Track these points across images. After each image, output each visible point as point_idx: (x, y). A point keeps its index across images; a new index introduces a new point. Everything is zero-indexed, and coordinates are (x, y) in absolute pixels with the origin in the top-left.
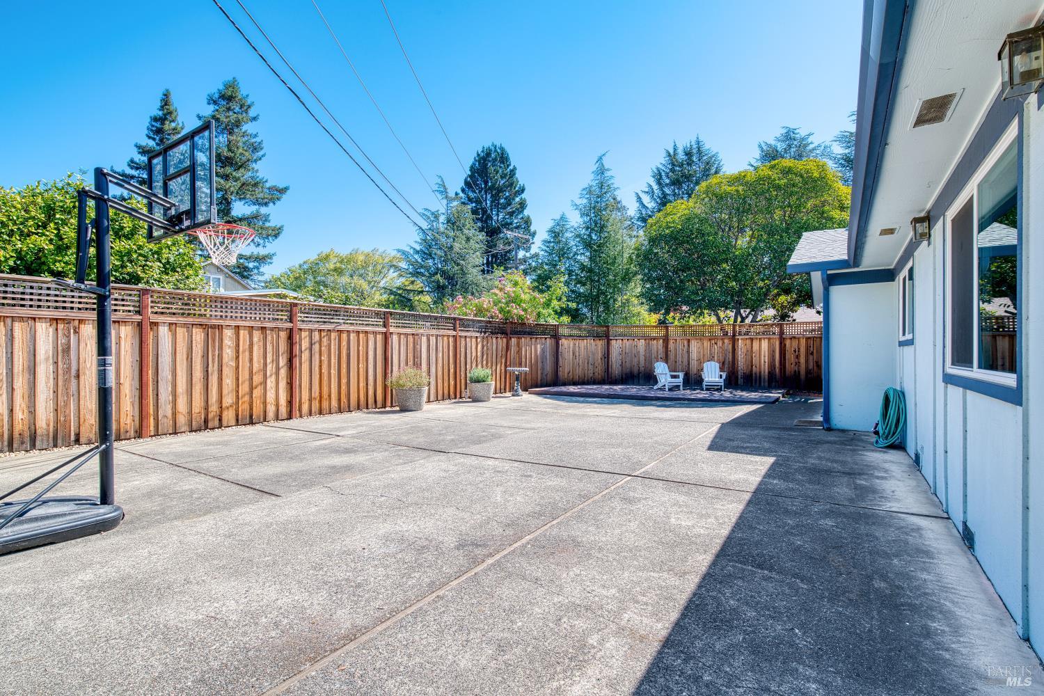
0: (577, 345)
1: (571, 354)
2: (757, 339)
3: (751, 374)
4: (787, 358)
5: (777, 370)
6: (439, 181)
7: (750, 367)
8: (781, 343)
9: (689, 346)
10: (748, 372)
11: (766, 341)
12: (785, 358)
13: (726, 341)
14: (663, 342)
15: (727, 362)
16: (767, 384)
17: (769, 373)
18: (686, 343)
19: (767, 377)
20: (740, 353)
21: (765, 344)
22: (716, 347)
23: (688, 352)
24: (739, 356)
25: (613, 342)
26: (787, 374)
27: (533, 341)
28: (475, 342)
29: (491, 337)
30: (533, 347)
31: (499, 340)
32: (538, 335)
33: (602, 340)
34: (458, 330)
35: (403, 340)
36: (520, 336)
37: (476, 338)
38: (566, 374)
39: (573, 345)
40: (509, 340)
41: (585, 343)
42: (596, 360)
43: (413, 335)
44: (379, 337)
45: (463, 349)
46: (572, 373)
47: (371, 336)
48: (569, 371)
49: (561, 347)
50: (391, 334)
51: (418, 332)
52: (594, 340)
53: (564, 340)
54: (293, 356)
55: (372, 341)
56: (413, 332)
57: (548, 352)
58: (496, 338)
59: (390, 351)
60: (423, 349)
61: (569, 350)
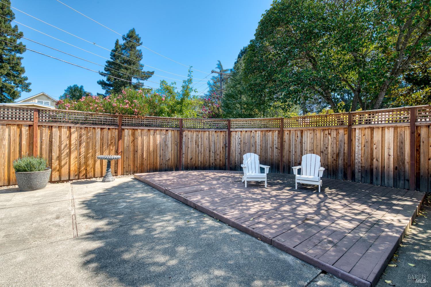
0: (200, 136)
1: (194, 143)
2: (378, 128)
3: (372, 170)
4: (422, 151)
5: (407, 166)
6: (218, 63)
7: (370, 160)
8: (412, 133)
9: (302, 136)
10: (367, 165)
11: (392, 130)
12: (418, 151)
13: (341, 131)
14: (279, 133)
15: (342, 154)
16: (391, 182)
17: (396, 168)
18: (299, 133)
19: (392, 173)
20: (357, 144)
21: (389, 135)
22: (330, 137)
23: (301, 142)
24: (357, 147)
25: (233, 134)
26: (422, 171)
27: (152, 132)
28: (68, 132)
29: (94, 128)
30: (151, 137)
31: (106, 131)
32: (158, 127)
33: (224, 132)
34: (36, 120)
36: (136, 127)
37: (69, 128)
38: (189, 160)
39: (196, 136)
40: (121, 131)
41: (207, 134)
42: (218, 148)
45: (46, 138)
46: (194, 159)
48: (192, 157)
49: (184, 137)
52: (216, 132)
53: (187, 131)
57: (170, 142)
58: (102, 129)
61: (192, 140)
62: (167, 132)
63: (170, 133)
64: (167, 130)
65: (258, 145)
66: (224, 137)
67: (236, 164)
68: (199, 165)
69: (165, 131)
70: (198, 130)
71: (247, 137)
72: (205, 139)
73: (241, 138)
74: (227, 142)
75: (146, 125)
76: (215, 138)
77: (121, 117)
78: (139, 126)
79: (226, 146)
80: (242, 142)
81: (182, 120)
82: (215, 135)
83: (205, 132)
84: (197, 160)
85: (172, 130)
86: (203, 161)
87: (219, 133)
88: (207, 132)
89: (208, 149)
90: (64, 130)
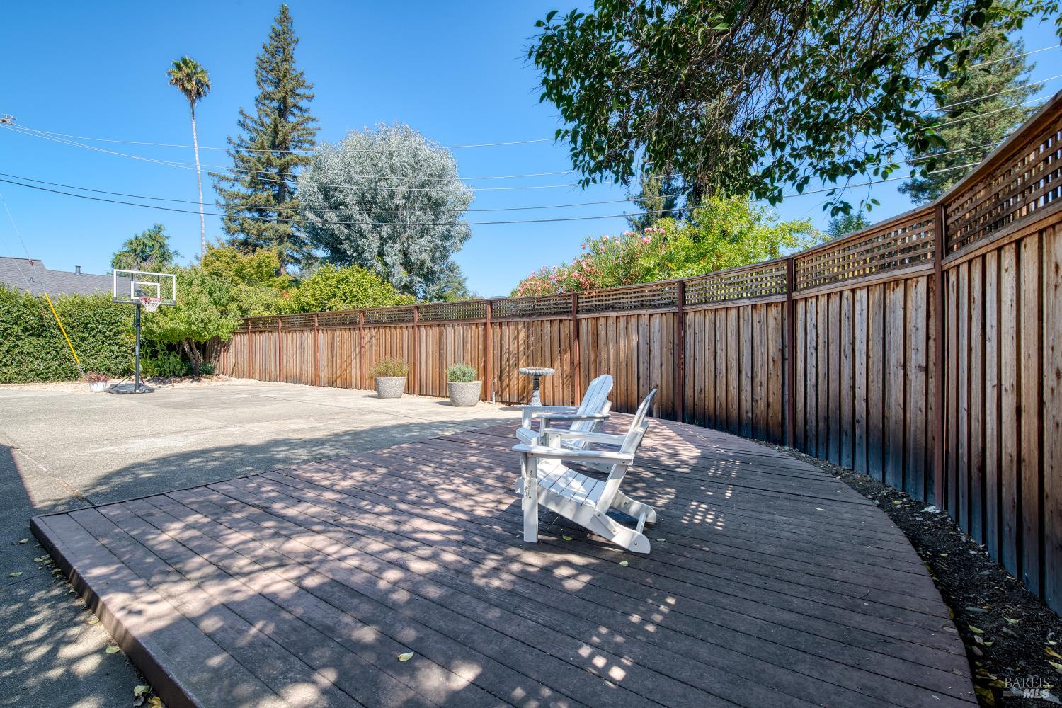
1: (706, 346)
25: (800, 309)
27: (623, 321)
28: (515, 329)
29: (542, 321)
31: (556, 324)
32: (634, 309)
33: (776, 304)
34: (489, 316)
35: (430, 331)
36: (596, 315)
37: (517, 323)
38: (696, 394)
39: (710, 325)
40: (578, 322)
41: (734, 318)
42: (760, 363)
43: (438, 326)
44: (410, 330)
45: (497, 339)
46: (707, 392)
47: (405, 330)
48: (703, 387)
49: (688, 331)
50: (418, 326)
51: (443, 323)
52: (754, 307)
53: (693, 313)
54: (361, 347)
55: (405, 334)
56: (438, 323)
57: (658, 343)
58: (551, 321)
59: (417, 343)
60: (449, 341)
61: (701, 335)
62: (652, 319)
63: (656, 321)
64: (651, 315)
65: (861, 354)
66: (777, 324)
67: (808, 427)
68: (718, 413)
69: (647, 316)
70: (712, 306)
71: (833, 317)
72: (729, 334)
73: (819, 325)
74: (786, 343)
75: (614, 308)
76: (755, 329)
77: (576, 296)
78: (603, 310)
79: (783, 355)
80: (820, 341)
81: (682, 285)
82: (754, 318)
83: (729, 312)
84: (712, 396)
85: (662, 314)
86: (725, 402)
87: (763, 311)
88: (733, 313)
89: (735, 364)
90: (512, 327)
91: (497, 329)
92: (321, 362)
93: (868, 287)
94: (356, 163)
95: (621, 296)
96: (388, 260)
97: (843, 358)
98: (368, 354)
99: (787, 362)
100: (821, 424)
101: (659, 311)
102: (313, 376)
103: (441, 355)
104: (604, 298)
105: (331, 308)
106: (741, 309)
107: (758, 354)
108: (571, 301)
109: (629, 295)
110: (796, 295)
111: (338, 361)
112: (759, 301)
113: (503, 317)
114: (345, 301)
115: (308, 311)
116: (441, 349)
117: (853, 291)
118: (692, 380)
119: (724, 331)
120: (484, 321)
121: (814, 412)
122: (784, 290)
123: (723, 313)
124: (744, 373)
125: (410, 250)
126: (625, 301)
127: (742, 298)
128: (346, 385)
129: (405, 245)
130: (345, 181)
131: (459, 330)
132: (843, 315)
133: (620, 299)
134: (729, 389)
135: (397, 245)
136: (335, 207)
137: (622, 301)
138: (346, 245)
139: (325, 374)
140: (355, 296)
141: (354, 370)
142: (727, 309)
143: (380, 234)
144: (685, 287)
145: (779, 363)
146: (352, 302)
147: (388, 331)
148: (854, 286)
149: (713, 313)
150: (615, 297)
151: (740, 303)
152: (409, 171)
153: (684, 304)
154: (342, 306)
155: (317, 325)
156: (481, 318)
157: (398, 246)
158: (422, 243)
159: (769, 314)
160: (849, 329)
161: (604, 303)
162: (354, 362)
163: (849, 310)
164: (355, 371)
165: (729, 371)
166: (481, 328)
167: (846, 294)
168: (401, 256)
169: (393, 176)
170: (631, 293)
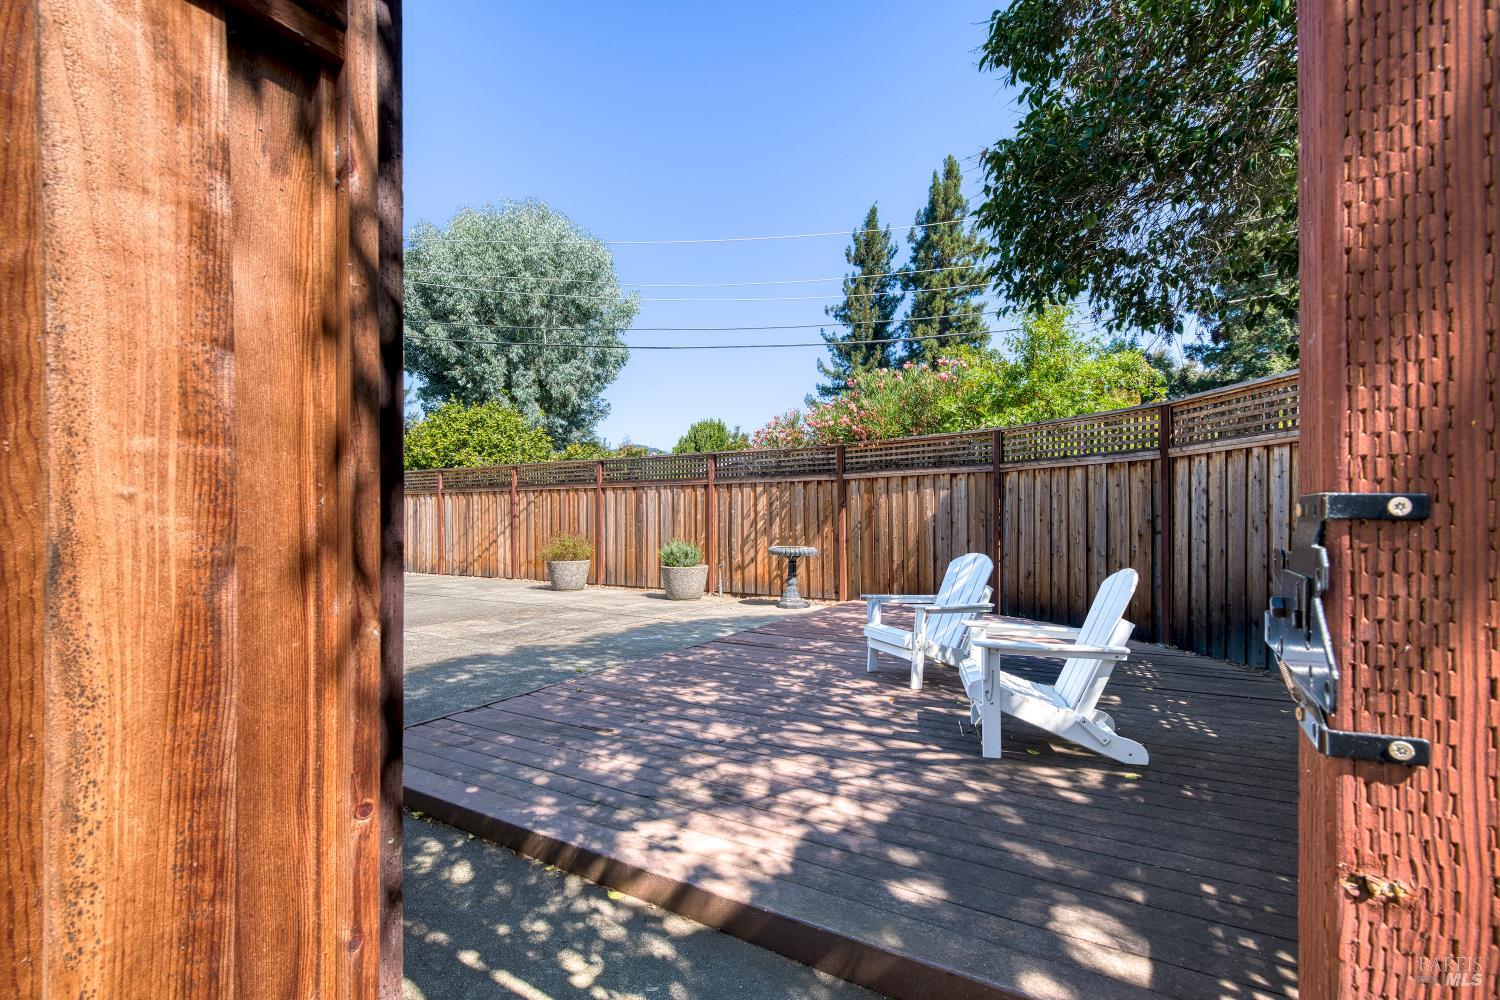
1: (1037, 516)
25: (1181, 470)
27: (912, 483)
28: (752, 494)
29: (792, 483)
30: (911, 494)
31: (813, 487)
32: (928, 467)
34: (712, 475)
35: (622, 496)
36: (873, 474)
37: (753, 486)
38: (1021, 579)
39: (1042, 488)
40: (844, 485)
41: (1079, 480)
42: (1119, 538)
43: (634, 489)
44: (591, 494)
45: (724, 508)
46: (1037, 576)
47: (582, 494)
48: (1031, 569)
49: (1008, 496)
50: (604, 490)
51: (641, 484)
52: (1110, 466)
53: (1016, 474)
54: (514, 517)
55: (584, 500)
56: (634, 485)
57: (964, 512)
58: (806, 483)
59: (602, 512)
60: (651, 510)
61: (1029, 503)
62: (954, 481)
63: (961, 482)
64: (953, 476)
66: (1145, 488)
67: (1193, 618)
68: (1055, 602)
69: (948, 477)
70: (1046, 464)
71: (1235, 480)
72: (1072, 501)
73: (1211, 489)
74: (1159, 511)
75: (897, 465)
76: (1111, 495)
77: (842, 449)
78: (881, 469)
79: (1153, 528)
80: (1214, 510)
81: (999, 436)
82: (1110, 480)
83: (1072, 472)
84: (1047, 581)
85: (969, 474)
86: (1066, 588)
87: (1124, 472)
88: (1079, 472)
89: (1081, 540)
90: (747, 490)
91: (724, 492)
92: (449, 542)
93: (1291, 444)
94: (472, 254)
95: (910, 450)
96: (519, 393)
97: (1250, 529)
98: (523, 527)
99: (1159, 537)
100: (1216, 615)
101: (965, 469)
102: (436, 561)
103: (639, 530)
104: (883, 452)
105: (460, 463)
106: (1091, 468)
107: (1116, 527)
108: (835, 455)
109: (921, 449)
110: (1173, 452)
111: (476, 539)
112: (1118, 459)
113: (733, 477)
114: (480, 453)
115: (424, 467)
116: (638, 520)
117: (1268, 448)
118: (1015, 560)
119: (1064, 498)
120: (705, 482)
121: (1205, 600)
122: (1156, 445)
123: (1063, 473)
124: (1095, 550)
125: (549, 380)
126: (915, 456)
127: (1092, 454)
128: (489, 573)
129: (543, 372)
130: (456, 280)
131: (666, 494)
132: (1250, 478)
133: (907, 453)
134: (1072, 572)
135: (530, 373)
136: (442, 316)
137: (910, 456)
138: (457, 372)
139: (454, 556)
140: (496, 446)
141: (501, 551)
142: (1069, 468)
143: (507, 356)
144: (1003, 439)
145: (1148, 537)
146: (490, 455)
147: (555, 495)
148: (1271, 442)
149: (1048, 474)
150: (900, 451)
151: (1090, 461)
152: (550, 268)
153: (1002, 461)
154: (477, 461)
155: (441, 487)
156: (699, 479)
157: (532, 375)
158: (567, 371)
159: (1133, 475)
160: (1262, 495)
161: (884, 458)
162: (501, 539)
163: (1261, 472)
164: (503, 551)
165: (1072, 549)
166: (700, 492)
167: (1255, 452)
168: (535, 388)
169: (528, 274)
170: (924, 446)
